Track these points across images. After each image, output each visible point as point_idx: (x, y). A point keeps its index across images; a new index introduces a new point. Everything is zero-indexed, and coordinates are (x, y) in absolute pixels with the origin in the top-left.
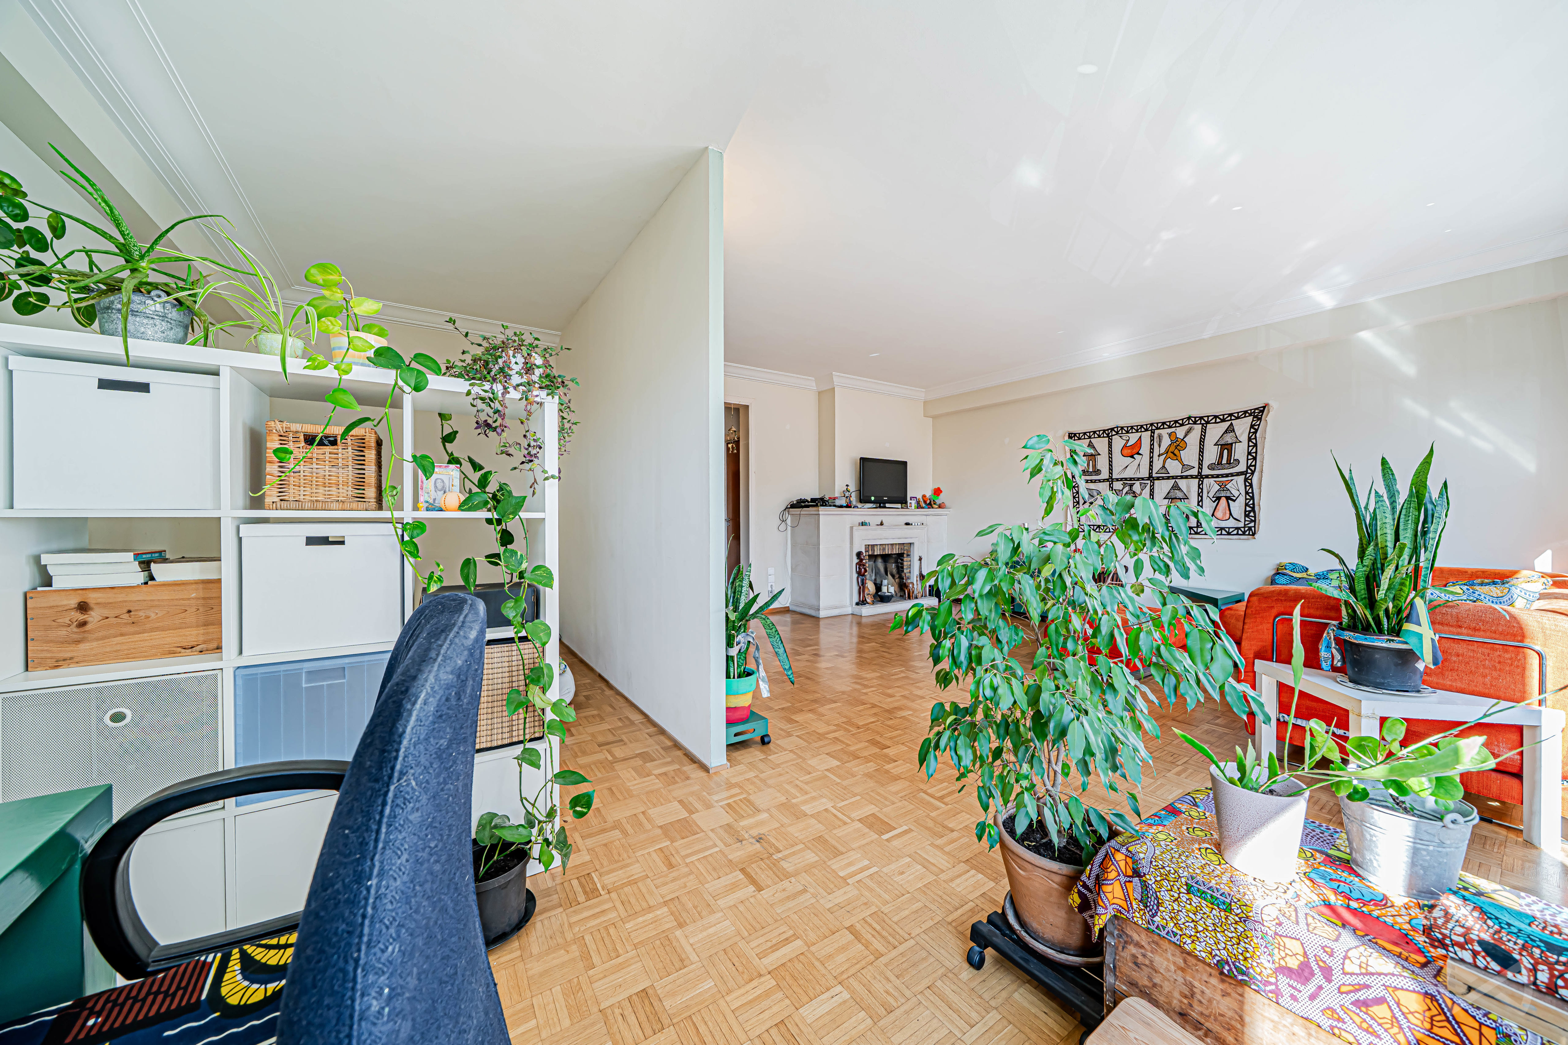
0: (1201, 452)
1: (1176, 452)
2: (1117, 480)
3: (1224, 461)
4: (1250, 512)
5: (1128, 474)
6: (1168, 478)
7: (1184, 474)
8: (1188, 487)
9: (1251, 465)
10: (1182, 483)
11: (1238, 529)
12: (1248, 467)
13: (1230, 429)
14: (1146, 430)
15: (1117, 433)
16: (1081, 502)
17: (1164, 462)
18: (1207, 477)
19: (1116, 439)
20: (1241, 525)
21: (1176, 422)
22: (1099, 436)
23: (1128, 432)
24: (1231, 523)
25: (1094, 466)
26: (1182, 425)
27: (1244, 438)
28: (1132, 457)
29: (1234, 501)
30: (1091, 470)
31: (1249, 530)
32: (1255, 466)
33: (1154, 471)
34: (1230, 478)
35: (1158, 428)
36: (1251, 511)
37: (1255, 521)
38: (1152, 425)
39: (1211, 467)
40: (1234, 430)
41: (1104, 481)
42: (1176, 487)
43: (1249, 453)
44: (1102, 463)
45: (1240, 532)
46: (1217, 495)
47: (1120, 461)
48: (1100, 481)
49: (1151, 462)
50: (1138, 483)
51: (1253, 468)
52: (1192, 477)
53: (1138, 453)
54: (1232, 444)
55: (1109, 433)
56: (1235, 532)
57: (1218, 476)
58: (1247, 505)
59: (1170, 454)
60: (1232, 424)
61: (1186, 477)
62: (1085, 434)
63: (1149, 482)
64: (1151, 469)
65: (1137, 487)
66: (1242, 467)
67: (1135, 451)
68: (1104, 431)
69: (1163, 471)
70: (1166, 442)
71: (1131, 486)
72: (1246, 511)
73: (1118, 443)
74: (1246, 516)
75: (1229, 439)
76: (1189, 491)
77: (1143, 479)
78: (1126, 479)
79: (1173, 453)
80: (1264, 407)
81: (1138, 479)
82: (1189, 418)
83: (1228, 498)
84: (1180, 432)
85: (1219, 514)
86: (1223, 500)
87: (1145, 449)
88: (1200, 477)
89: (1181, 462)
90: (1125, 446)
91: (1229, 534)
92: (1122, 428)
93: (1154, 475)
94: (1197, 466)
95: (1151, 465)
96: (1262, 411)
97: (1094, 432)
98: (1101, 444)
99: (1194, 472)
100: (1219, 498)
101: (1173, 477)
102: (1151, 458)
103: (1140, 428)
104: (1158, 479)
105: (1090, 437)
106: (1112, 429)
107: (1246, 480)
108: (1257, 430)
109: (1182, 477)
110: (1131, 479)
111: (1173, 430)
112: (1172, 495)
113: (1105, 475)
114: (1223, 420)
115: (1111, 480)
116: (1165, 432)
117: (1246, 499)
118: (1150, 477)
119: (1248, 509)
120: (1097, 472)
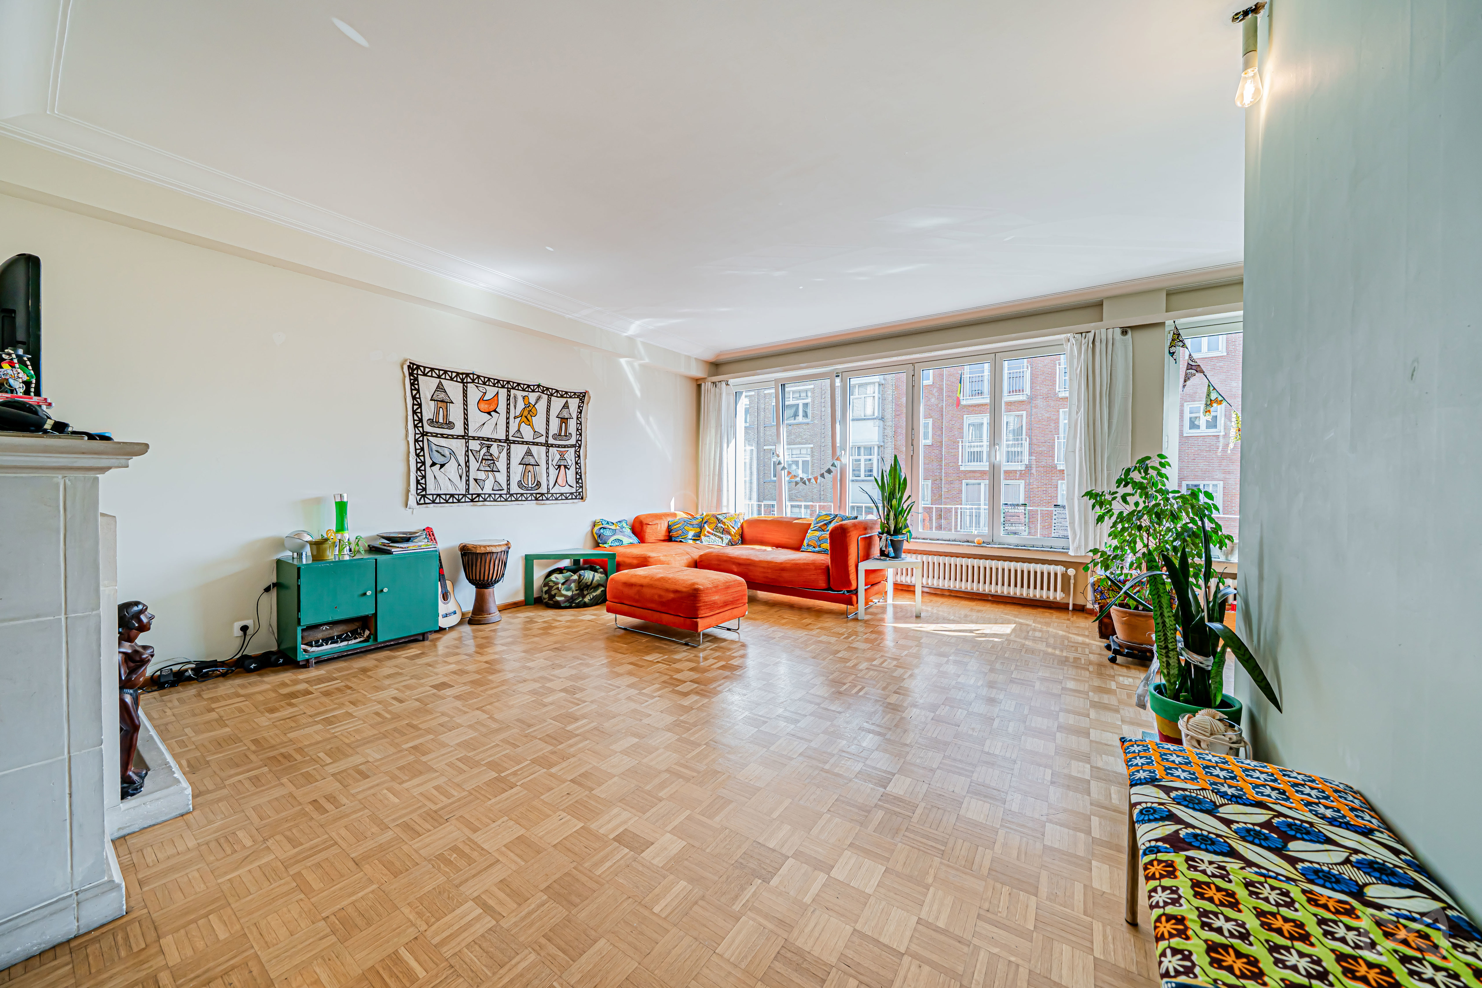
0: (548, 421)
1: (529, 417)
2: (474, 438)
3: (563, 434)
4: (579, 479)
5: (486, 433)
6: (523, 443)
7: (535, 441)
8: (539, 454)
9: (578, 440)
10: (534, 449)
11: (572, 494)
12: (577, 442)
13: (566, 406)
14: (503, 387)
15: (473, 381)
16: (428, 462)
17: (519, 425)
18: (552, 445)
19: (471, 387)
20: (574, 490)
21: (529, 386)
22: (452, 379)
23: (484, 383)
24: (567, 489)
25: (446, 416)
26: (533, 391)
27: (574, 416)
28: (489, 413)
29: (569, 469)
30: (441, 421)
31: (580, 496)
32: (581, 441)
33: (511, 434)
34: (566, 449)
35: (513, 388)
36: (579, 477)
37: (582, 487)
38: (508, 382)
39: (555, 436)
40: (568, 407)
41: (458, 437)
42: (529, 453)
43: (577, 430)
44: (456, 414)
45: (574, 497)
46: (559, 464)
47: (476, 417)
48: (453, 437)
49: (508, 423)
50: (495, 444)
51: (579, 442)
52: (541, 444)
53: (495, 411)
54: (567, 419)
55: (464, 378)
56: (570, 497)
57: (559, 446)
58: (577, 473)
59: (524, 419)
60: (567, 401)
61: (537, 444)
62: (432, 370)
63: (505, 444)
64: (507, 431)
65: (494, 450)
66: (573, 441)
67: (492, 408)
68: (458, 374)
69: (518, 435)
70: (521, 405)
71: (489, 447)
72: (576, 479)
73: (474, 393)
74: (577, 482)
75: (565, 414)
76: (540, 458)
77: (500, 441)
78: (483, 439)
79: (526, 417)
80: (585, 393)
81: (496, 440)
82: (539, 386)
83: (565, 467)
84: (533, 397)
85: (560, 481)
86: (562, 468)
87: (502, 408)
88: (547, 445)
89: (533, 428)
90: (481, 399)
91: (567, 498)
92: (479, 377)
93: (511, 438)
94: (544, 434)
95: (507, 427)
96: (584, 396)
97: (446, 372)
98: (454, 389)
99: (542, 440)
100: (559, 466)
101: (527, 443)
102: (508, 418)
103: (497, 383)
104: (514, 442)
105: (439, 377)
106: (467, 375)
107: (576, 451)
108: (581, 411)
109: (534, 444)
110: (488, 439)
111: (526, 394)
112: (526, 461)
113: (459, 430)
114: (562, 396)
115: (465, 437)
116: (520, 394)
117: (576, 468)
118: (507, 440)
119: (578, 477)
120: (450, 425)
